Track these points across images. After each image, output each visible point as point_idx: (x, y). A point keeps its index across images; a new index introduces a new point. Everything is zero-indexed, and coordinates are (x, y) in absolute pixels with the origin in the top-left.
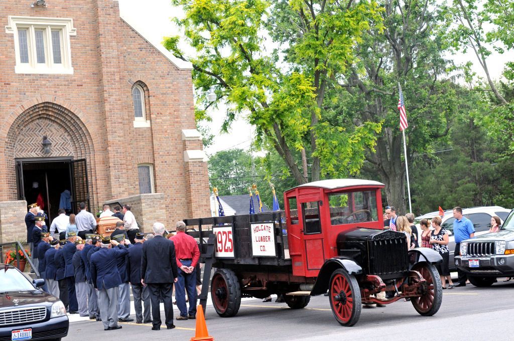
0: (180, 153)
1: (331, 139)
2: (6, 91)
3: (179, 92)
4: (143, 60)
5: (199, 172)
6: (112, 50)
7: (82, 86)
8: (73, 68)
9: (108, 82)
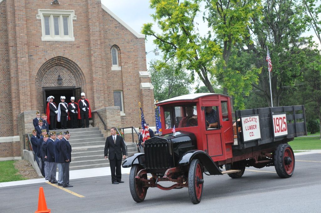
0: (138, 84)
1: (232, 78)
2: (36, 50)
3: (137, 51)
4: (117, 33)
5: (148, 95)
6: (95, 27)
7: (79, 47)
8: (74, 38)
9: (94, 45)
